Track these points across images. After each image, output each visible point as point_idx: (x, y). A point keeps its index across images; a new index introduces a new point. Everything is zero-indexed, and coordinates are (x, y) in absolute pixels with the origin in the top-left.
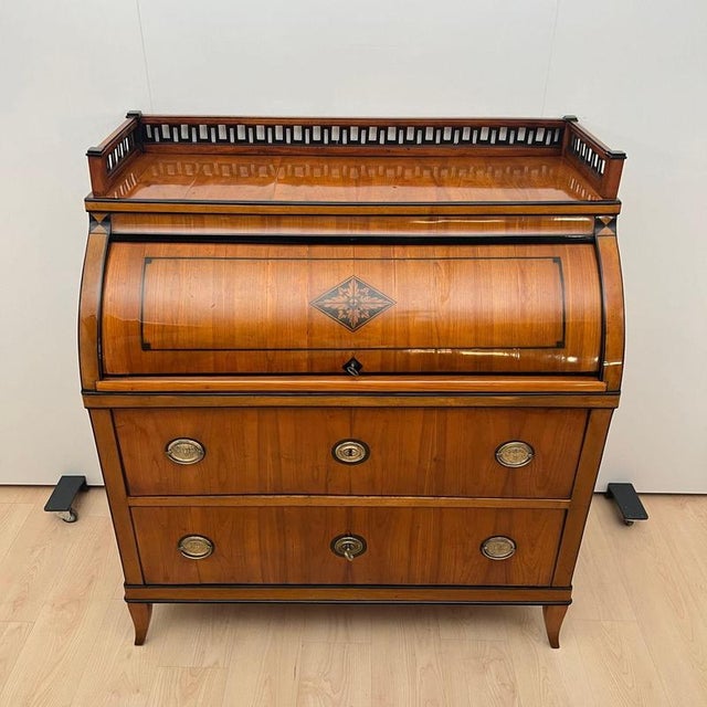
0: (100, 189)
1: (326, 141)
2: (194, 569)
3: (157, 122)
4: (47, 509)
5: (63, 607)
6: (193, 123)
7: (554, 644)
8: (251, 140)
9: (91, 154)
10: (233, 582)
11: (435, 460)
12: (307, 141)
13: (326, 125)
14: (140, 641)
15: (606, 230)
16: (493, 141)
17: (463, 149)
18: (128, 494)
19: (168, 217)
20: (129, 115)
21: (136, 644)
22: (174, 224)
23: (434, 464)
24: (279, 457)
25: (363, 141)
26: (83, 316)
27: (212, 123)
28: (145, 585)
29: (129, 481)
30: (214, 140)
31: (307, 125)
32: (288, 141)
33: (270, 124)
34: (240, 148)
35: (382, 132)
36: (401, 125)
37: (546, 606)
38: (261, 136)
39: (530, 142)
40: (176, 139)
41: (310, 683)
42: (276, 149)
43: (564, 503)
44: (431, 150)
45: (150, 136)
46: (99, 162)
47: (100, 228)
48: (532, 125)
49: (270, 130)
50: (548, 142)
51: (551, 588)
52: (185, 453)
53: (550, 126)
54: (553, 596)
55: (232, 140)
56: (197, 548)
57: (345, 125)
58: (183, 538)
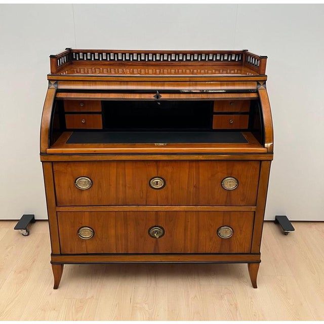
0: (55, 71)
1: (147, 60)
2: (84, 245)
3: (78, 52)
4: (15, 229)
5: (20, 272)
6: (93, 52)
7: (255, 286)
8: (116, 60)
9: (52, 57)
10: (102, 252)
11: (195, 186)
12: (139, 60)
13: (147, 53)
14: (56, 287)
15: (262, 87)
16: (214, 60)
17: (202, 63)
18: (56, 205)
19: (82, 82)
20: (66, 49)
21: (54, 288)
22: (84, 84)
23: (194, 189)
24: (125, 186)
25: (162, 60)
26: (43, 126)
27: (100, 52)
28: (61, 254)
29: (57, 199)
30: (101, 59)
31: (139, 53)
32: (131, 60)
33: (124, 53)
34: (112, 62)
35: (169, 56)
36: (177, 53)
37: (249, 264)
38: (120, 58)
39: (229, 60)
40: (85, 59)
41: (138, 305)
42: (126, 63)
43: (253, 208)
44: (190, 63)
45: (74, 58)
46: (54, 60)
47: (53, 86)
48: (230, 53)
49: (124, 55)
50: (237, 60)
51: (251, 254)
52: (83, 183)
53: (237, 53)
54: (253, 258)
55: (108, 59)
56: (86, 234)
57: (154, 53)
58: (80, 229)
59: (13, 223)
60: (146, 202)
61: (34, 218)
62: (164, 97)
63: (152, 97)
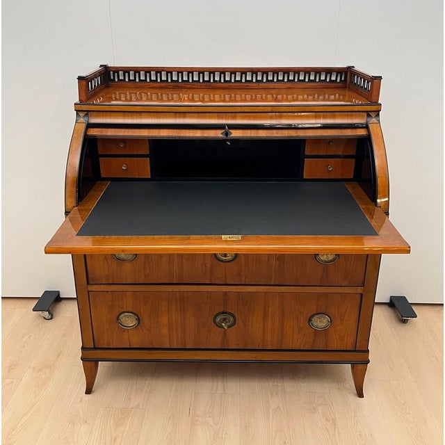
0: (84, 98)
1: (212, 81)
2: (126, 337)
3: (117, 70)
5: (40, 370)
6: (137, 71)
7: (360, 395)
8: (169, 81)
9: (80, 78)
10: (151, 347)
11: (278, 259)
12: (201, 81)
13: (212, 71)
14: (89, 391)
15: (374, 120)
16: (307, 80)
17: (289, 85)
18: (88, 284)
19: (121, 114)
20: (101, 66)
21: (86, 393)
22: (124, 117)
23: (277, 263)
24: (182, 258)
25: (233, 81)
26: (69, 175)
27: (148, 71)
28: (95, 348)
30: (148, 80)
31: (201, 72)
32: (191, 81)
33: (180, 71)
34: (163, 84)
35: (244, 75)
36: (254, 71)
37: (353, 365)
38: (175, 78)
39: (328, 80)
40: (127, 80)
41: (200, 419)
42: (183, 85)
43: (360, 290)
44: (271, 85)
45: (112, 78)
46: (84, 83)
47: (82, 120)
48: (329, 71)
49: (180, 74)
50: (338, 80)
51: (355, 351)
53: (339, 71)
54: (358, 357)
55: (159, 80)
56: (129, 321)
57: (223, 72)
58: (120, 315)
59: (30, 301)
60: (211, 279)
61: (59, 295)
62: (236, 134)
63: (218, 134)
